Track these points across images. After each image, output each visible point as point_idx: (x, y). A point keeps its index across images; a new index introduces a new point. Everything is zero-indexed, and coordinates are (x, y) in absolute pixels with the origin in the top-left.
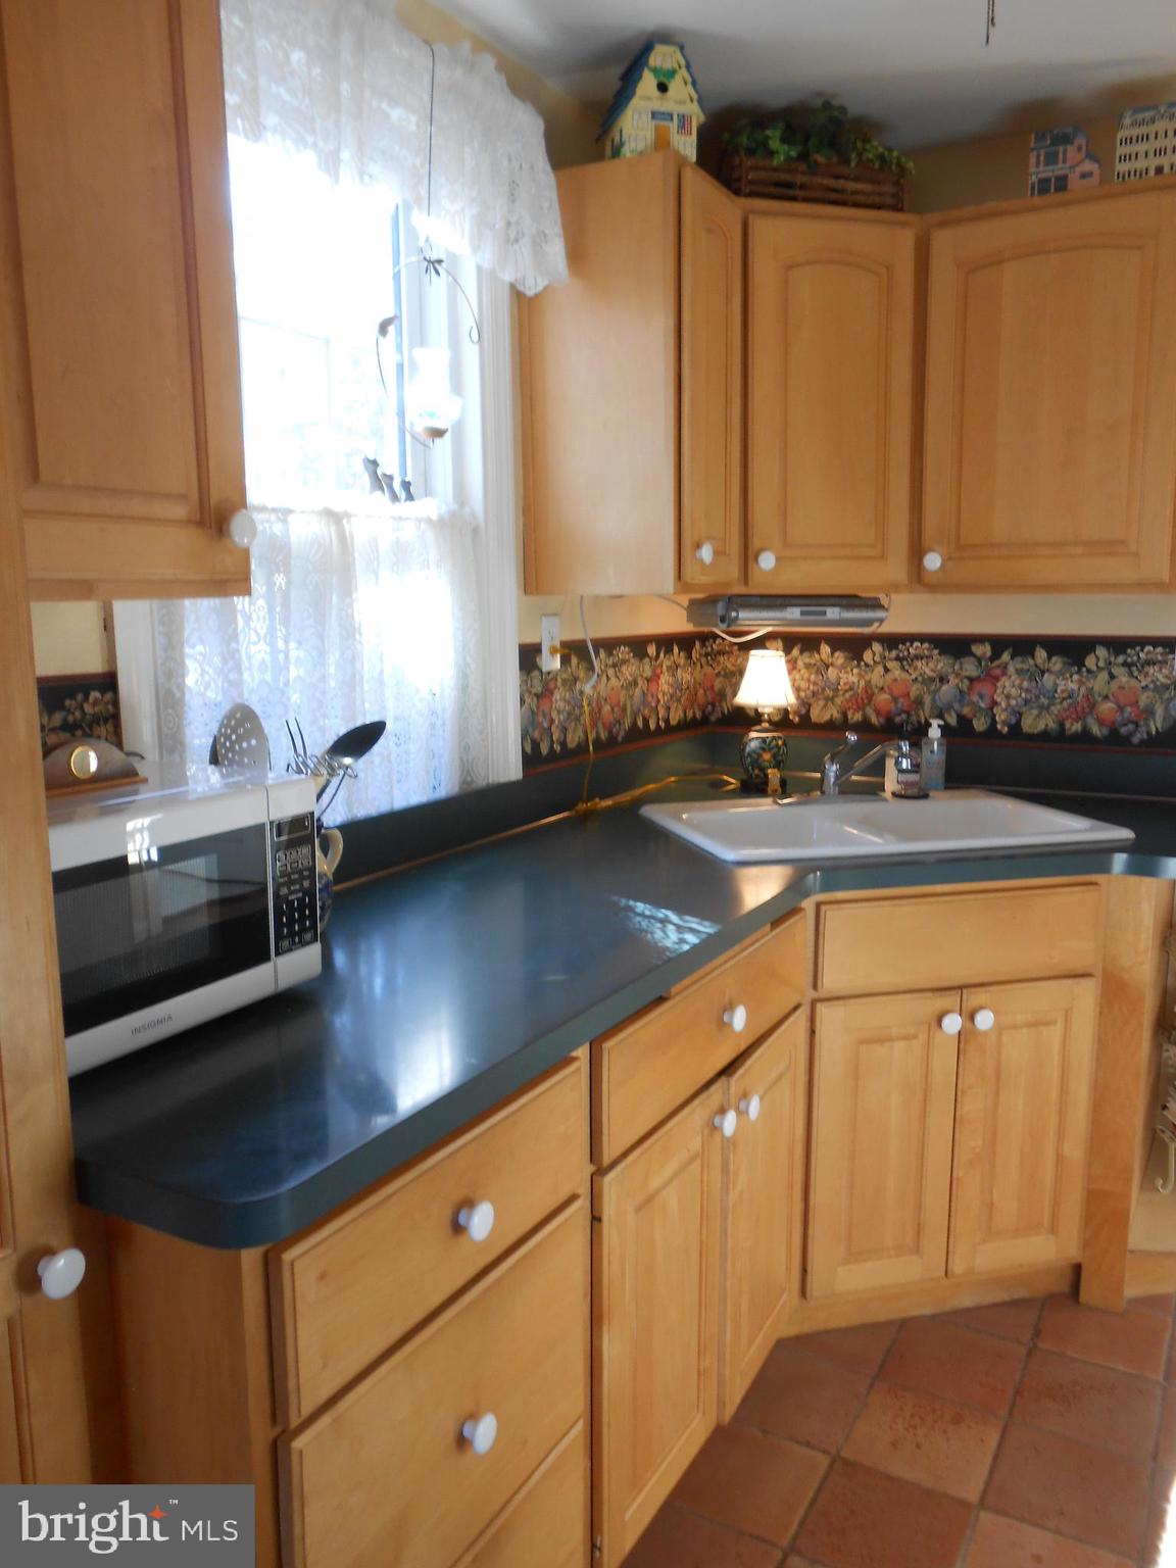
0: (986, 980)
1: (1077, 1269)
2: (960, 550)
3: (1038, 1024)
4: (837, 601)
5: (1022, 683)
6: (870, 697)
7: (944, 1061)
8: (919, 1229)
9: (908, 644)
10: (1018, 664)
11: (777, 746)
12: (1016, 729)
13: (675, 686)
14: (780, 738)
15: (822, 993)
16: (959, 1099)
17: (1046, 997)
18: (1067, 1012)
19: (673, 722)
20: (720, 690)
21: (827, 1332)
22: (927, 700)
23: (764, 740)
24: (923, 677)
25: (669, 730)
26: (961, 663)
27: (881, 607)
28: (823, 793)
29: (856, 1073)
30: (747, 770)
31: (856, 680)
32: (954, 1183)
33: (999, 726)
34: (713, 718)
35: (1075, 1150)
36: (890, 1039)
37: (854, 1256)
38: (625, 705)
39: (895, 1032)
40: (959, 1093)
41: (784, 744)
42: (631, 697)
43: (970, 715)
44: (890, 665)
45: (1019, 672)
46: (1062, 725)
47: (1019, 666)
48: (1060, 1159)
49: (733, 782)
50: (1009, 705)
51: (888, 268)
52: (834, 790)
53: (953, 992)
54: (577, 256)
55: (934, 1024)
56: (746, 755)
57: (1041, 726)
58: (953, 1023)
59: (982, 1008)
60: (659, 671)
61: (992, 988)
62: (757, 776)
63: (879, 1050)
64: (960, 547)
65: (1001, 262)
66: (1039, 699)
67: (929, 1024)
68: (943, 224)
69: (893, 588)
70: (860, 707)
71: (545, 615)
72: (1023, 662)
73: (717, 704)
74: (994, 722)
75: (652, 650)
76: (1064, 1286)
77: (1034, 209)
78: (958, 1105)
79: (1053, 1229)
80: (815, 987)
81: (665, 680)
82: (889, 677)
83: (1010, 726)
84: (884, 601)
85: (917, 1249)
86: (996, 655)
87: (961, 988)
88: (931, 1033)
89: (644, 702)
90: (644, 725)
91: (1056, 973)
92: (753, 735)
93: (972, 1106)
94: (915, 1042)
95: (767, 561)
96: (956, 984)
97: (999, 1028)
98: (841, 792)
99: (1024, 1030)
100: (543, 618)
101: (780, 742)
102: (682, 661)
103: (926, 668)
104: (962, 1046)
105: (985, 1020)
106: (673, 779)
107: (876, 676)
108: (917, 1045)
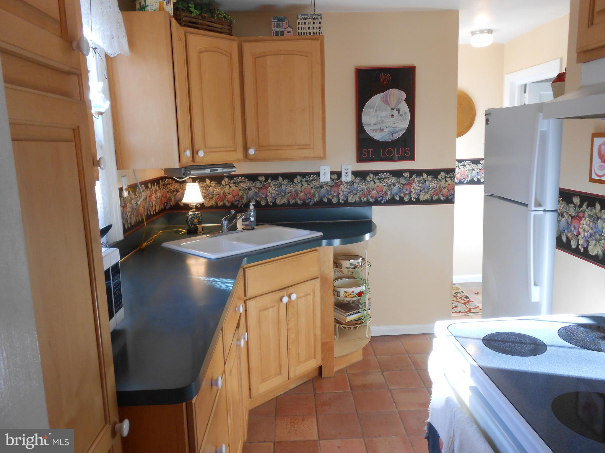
0: (292, 284)
1: (320, 368)
2: (259, 148)
3: (307, 295)
4: (220, 166)
5: (275, 189)
6: (225, 196)
7: (283, 312)
8: (280, 366)
9: (237, 178)
10: (273, 182)
11: (199, 216)
12: (275, 203)
13: (156, 197)
14: (199, 213)
15: (248, 297)
16: (288, 323)
17: (307, 287)
18: (313, 290)
19: (157, 211)
20: (169, 197)
21: (255, 408)
22: (245, 196)
23: (194, 215)
24: (243, 189)
25: (157, 214)
26: (255, 183)
27: (234, 167)
28: (222, 231)
29: (259, 322)
30: (189, 226)
31: (220, 191)
32: (288, 350)
33: (269, 203)
34: (167, 208)
35: (318, 332)
36: (268, 308)
37: (263, 380)
38: (145, 207)
39: (269, 306)
40: (288, 321)
41: (201, 215)
42: (146, 203)
43: (259, 200)
44: (231, 185)
45: (274, 185)
46: (289, 201)
47: (274, 183)
48: (315, 335)
49: (184, 231)
50: (272, 196)
51: (230, 54)
52: (226, 230)
53: (284, 290)
54: (131, 44)
55: (279, 301)
56: (189, 220)
57: (282, 202)
58: (285, 300)
59: (292, 293)
60: (152, 193)
61: (294, 287)
62: (193, 228)
63: (265, 312)
64: (259, 146)
65: (265, 56)
66: (282, 194)
67: (278, 302)
68: (246, 41)
69: (239, 161)
70: (222, 200)
71: (122, 177)
72: (275, 182)
73: (168, 203)
74: (267, 202)
75: (149, 185)
76: (316, 374)
77: (275, 40)
78: (288, 325)
79: (315, 357)
80: (245, 296)
81: (154, 195)
82: (231, 189)
83: (273, 203)
84: (235, 165)
85: (280, 373)
86: (266, 180)
87: (285, 288)
88: (279, 304)
89: (149, 205)
90: (150, 214)
91: (309, 279)
92: (190, 213)
93: (291, 325)
94: (275, 307)
95: (201, 154)
96: (284, 287)
97: (297, 298)
98: (229, 230)
99: (303, 298)
100: (123, 178)
101: (200, 215)
102: (157, 189)
103: (244, 186)
104: (287, 306)
105: (294, 297)
106: (161, 232)
107: (227, 189)
108: (275, 308)
